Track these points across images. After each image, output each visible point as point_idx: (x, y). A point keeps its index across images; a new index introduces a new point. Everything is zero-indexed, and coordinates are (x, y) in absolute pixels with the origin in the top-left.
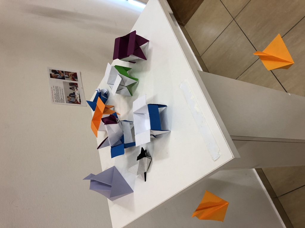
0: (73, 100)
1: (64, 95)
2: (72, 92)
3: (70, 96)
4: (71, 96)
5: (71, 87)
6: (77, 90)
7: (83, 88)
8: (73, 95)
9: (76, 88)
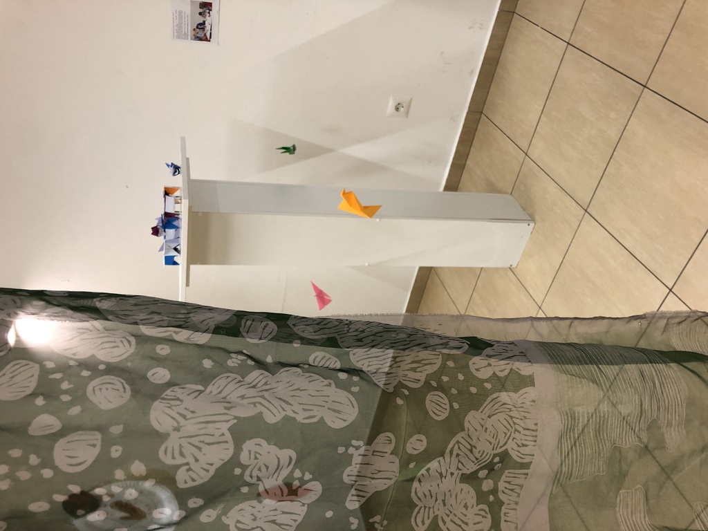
0: (201, 34)
1: (188, 28)
2: (201, 20)
3: (197, 27)
4: (199, 27)
5: (201, 10)
6: (209, 16)
7: (219, 12)
8: (201, 26)
9: (209, 13)
